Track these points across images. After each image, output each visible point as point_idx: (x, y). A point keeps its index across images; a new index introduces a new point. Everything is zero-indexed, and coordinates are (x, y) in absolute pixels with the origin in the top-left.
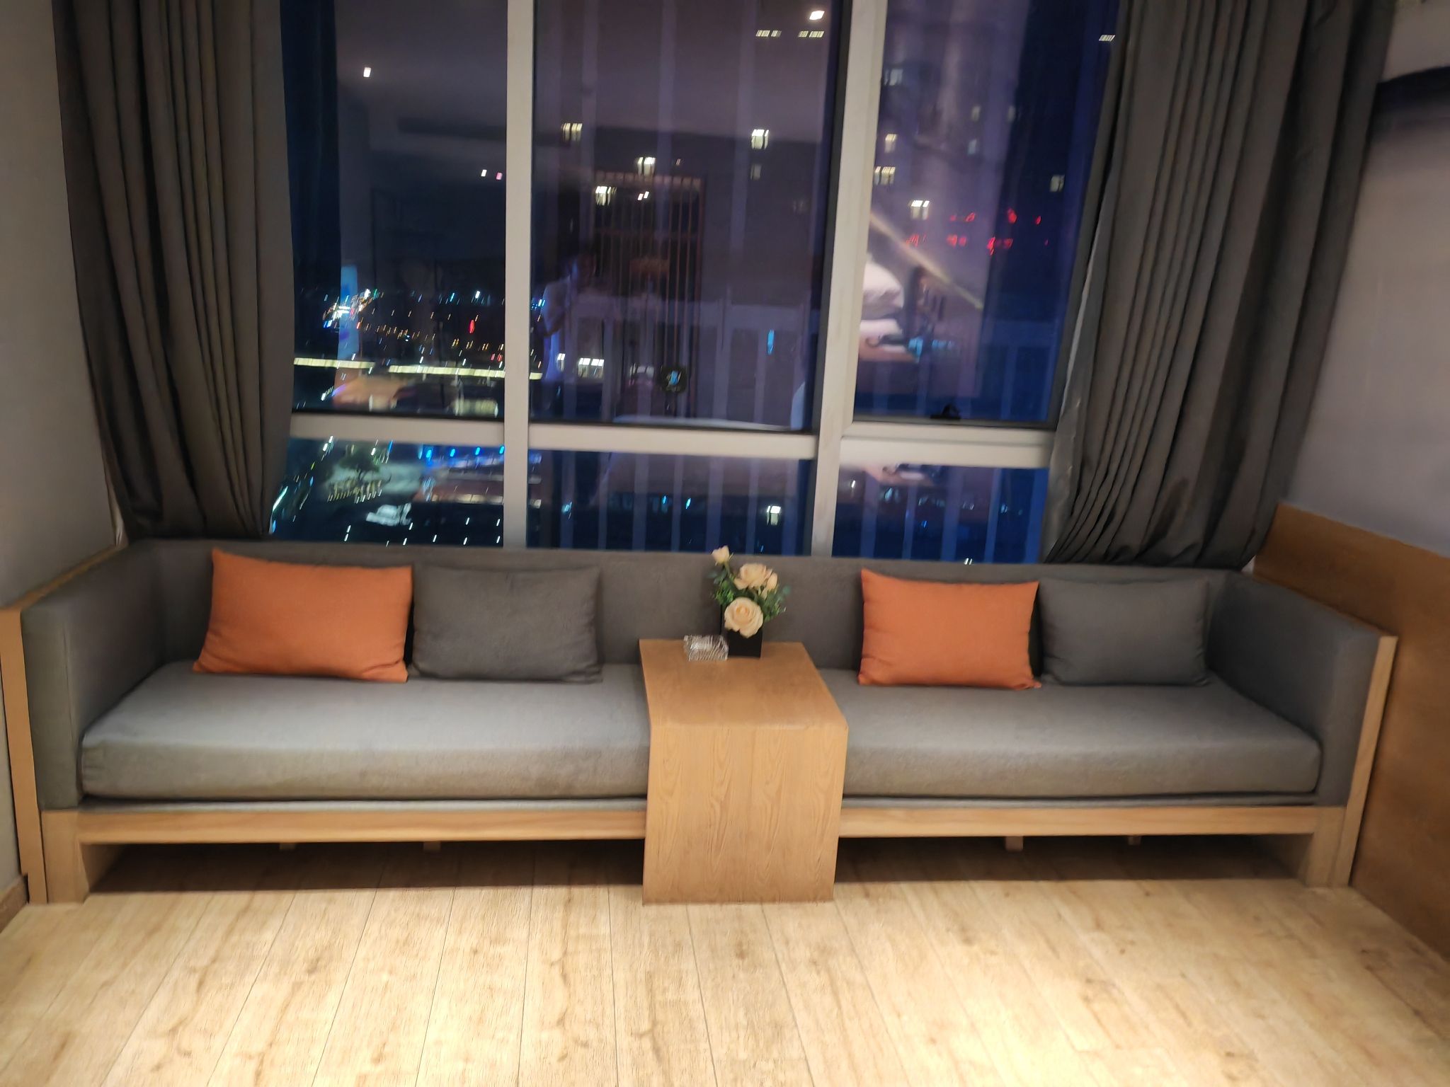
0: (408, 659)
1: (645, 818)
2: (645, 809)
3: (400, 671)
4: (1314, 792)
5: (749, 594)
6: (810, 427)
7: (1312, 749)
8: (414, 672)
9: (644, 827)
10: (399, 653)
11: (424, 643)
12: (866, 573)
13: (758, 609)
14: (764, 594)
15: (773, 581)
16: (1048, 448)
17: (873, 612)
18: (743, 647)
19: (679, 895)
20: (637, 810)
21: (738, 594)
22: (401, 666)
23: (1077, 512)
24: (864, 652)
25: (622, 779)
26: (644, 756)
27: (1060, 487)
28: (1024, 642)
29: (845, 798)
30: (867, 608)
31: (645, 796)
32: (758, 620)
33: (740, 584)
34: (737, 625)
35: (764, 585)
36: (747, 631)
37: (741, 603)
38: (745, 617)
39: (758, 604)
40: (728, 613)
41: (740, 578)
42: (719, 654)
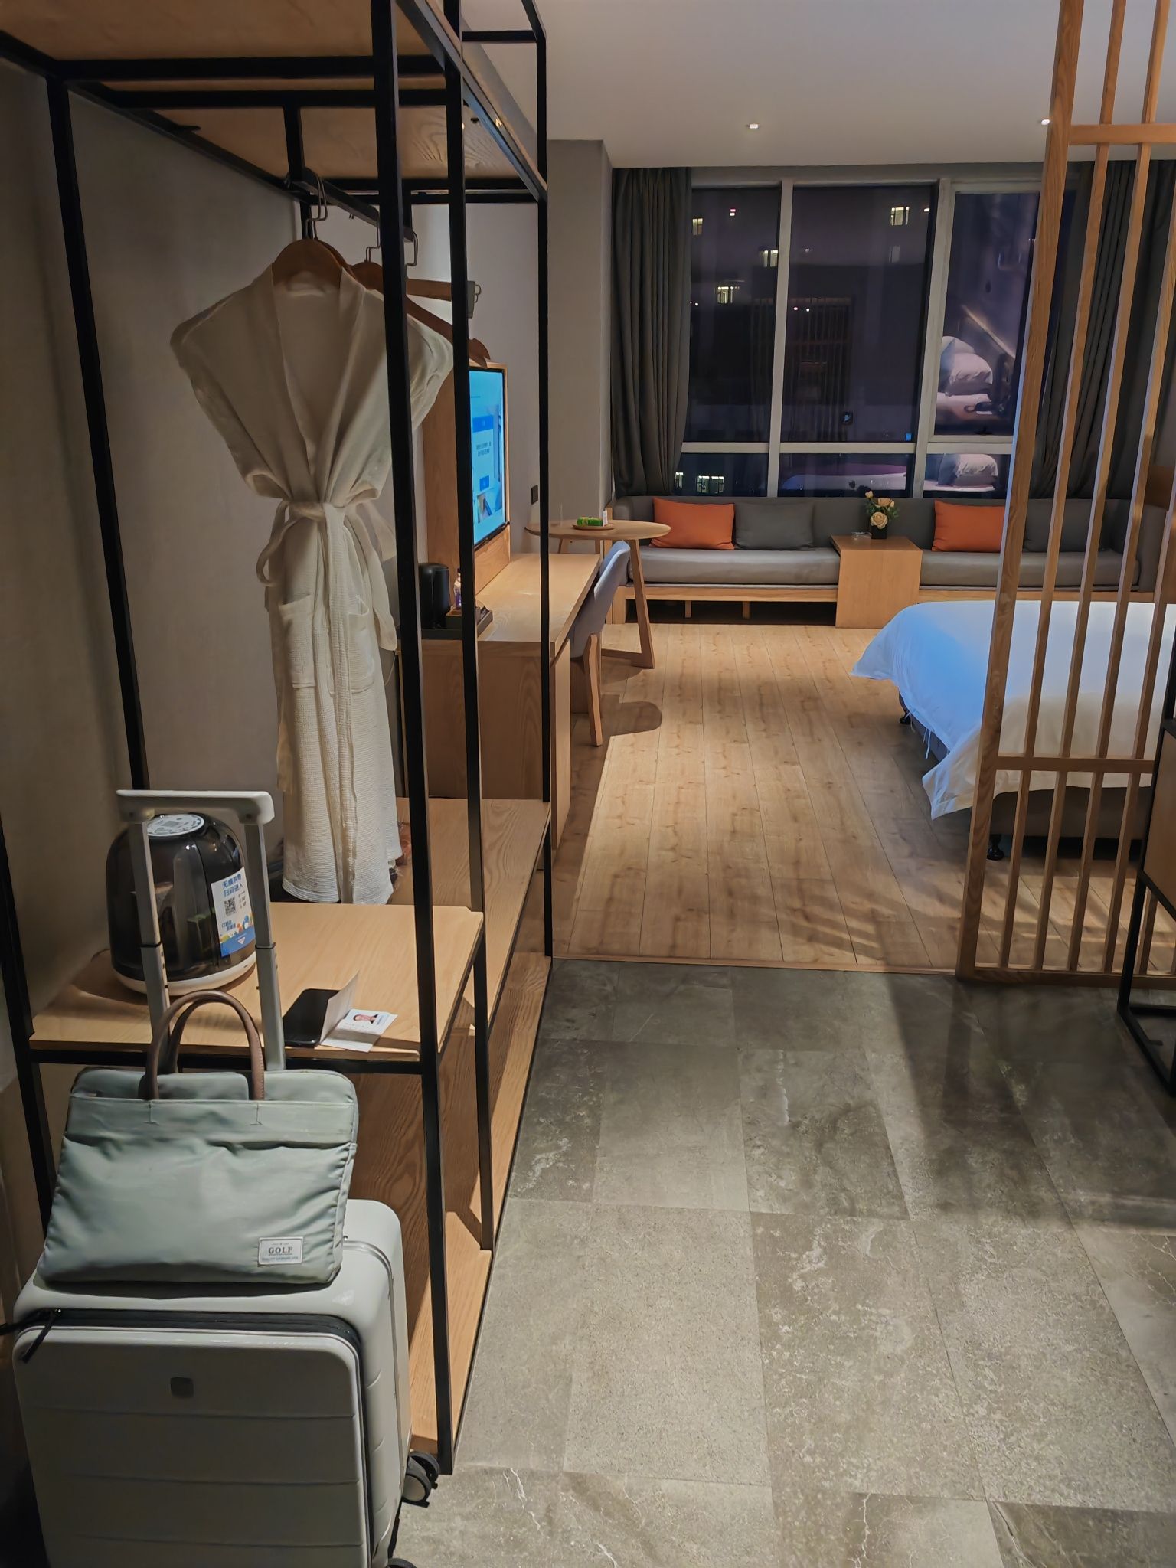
0: (734, 542)
1: (837, 592)
2: (837, 589)
3: (731, 546)
5: (882, 510)
6: (914, 440)
8: (737, 547)
9: (837, 597)
10: (729, 539)
11: (740, 533)
12: (937, 502)
13: (886, 517)
14: (890, 510)
15: (892, 504)
17: (939, 519)
18: (880, 536)
19: (850, 626)
20: (834, 589)
21: (877, 510)
22: (731, 544)
24: (935, 538)
25: (828, 576)
26: (838, 566)
29: (921, 585)
30: (937, 518)
31: (837, 584)
32: (886, 521)
33: (877, 506)
34: (876, 524)
35: (888, 506)
36: (881, 526)
37: (878, 514)
38: (879, 520)
39: (886, 515)
40: (872, 519)
41: (877, 504)
42: (868, 537)
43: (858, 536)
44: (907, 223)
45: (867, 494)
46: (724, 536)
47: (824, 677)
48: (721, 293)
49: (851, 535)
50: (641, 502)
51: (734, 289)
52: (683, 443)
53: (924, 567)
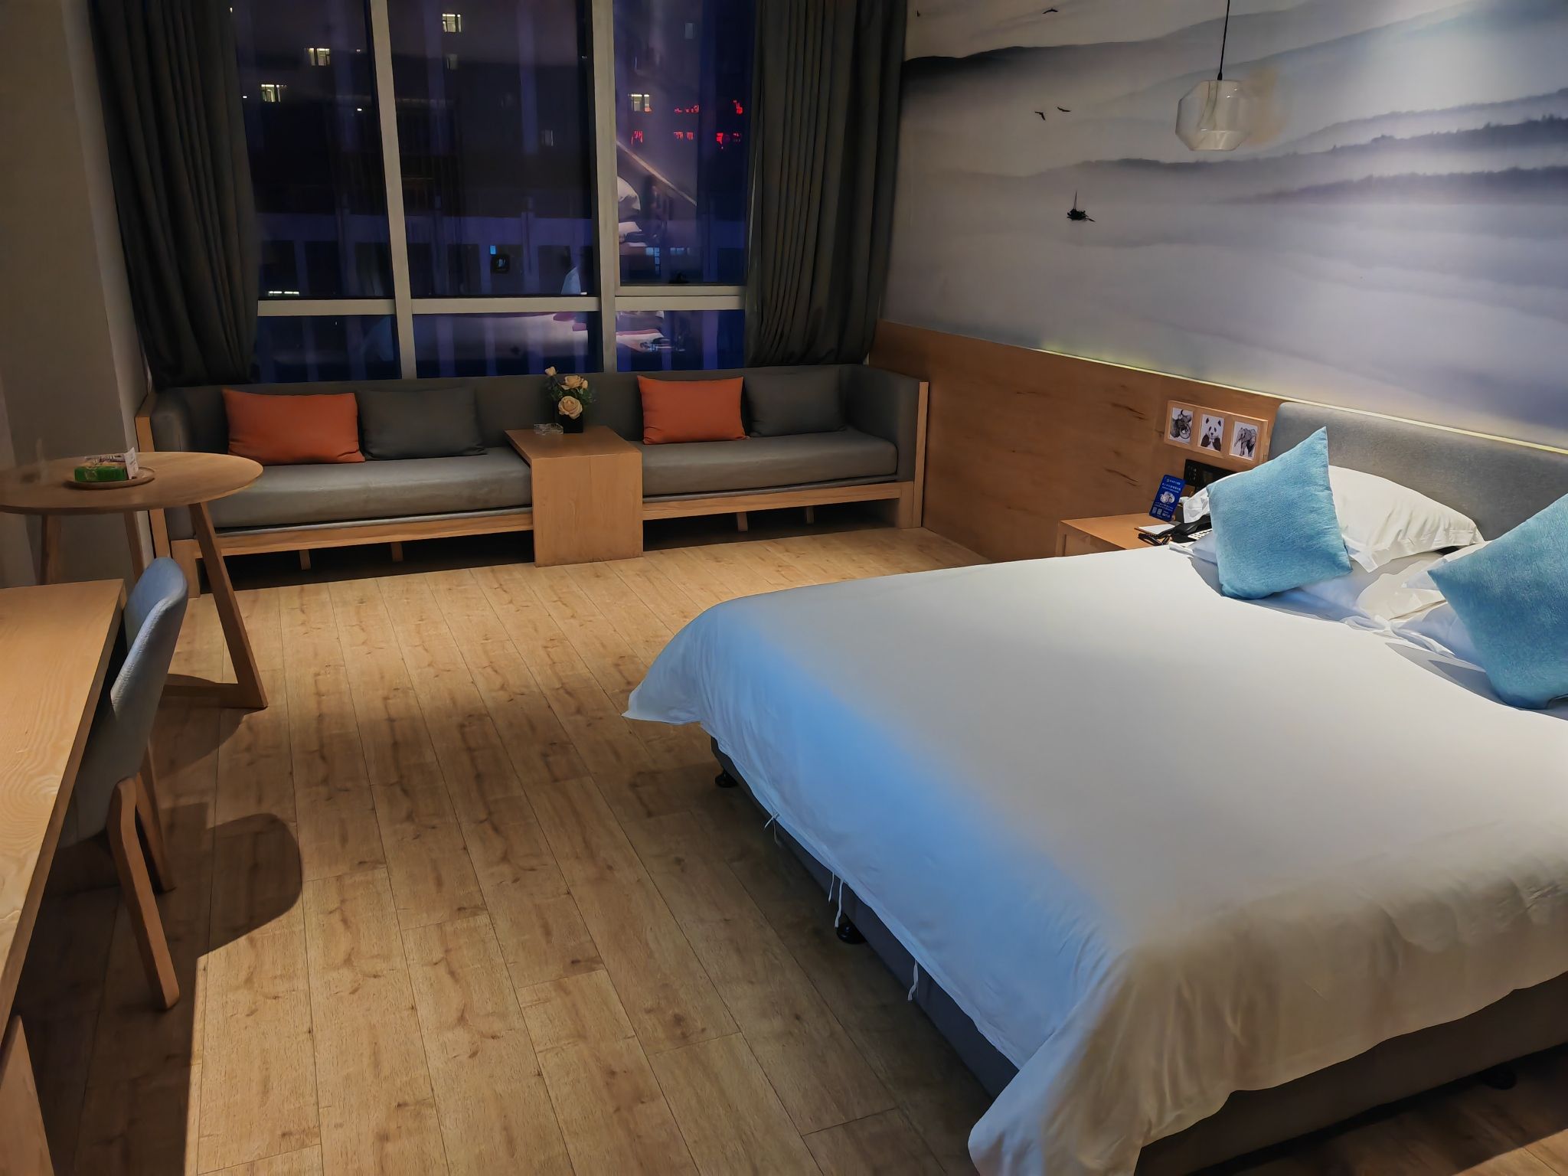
0: (363, 447)
1: (532, 517)
2: (531, 512)
3: (359, 456)
4: (896, 473)
5: (573, 392)
6: (595, 291)
7: (892, 448)
8: (369, 456)
9: (532, 522)
10: (356, 446)
12: (640, 378)
13: (578, 402)
14: (581, 392)
15: (585, 384)
16: (742, 296)
17: (647, 401)
18: (573, 426)
19: (558, 560)
20: (527, 512)
21: (565, 393)
22: (359, 453)
23: (763, 331)
24: (645, 426)
25: (516, 495)
26: (528, 480)
27: (751, 320)
28: (738, 412)
29: (644, 497)
30: (643, 398)
31: (530, 505)
32: (579, 408)
33: (565, 388)
34: (567, 413)
35: (580, 387)
36: (574, 416)
37: (568, 399)
38: (571, 407)
39: (578, 399)
40: (560, 406)
41: (565, 384)
42: (558, 432)
43: (543, 429)
44: (460, 31)
45: (547, 371)
46: (348, 442)
47: (558, 685)
48: (265, 90)
49: (532, 428)
50: (199, 396)
51: (280, 87)
52: (259, 302)
53: (647, 472)
